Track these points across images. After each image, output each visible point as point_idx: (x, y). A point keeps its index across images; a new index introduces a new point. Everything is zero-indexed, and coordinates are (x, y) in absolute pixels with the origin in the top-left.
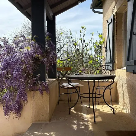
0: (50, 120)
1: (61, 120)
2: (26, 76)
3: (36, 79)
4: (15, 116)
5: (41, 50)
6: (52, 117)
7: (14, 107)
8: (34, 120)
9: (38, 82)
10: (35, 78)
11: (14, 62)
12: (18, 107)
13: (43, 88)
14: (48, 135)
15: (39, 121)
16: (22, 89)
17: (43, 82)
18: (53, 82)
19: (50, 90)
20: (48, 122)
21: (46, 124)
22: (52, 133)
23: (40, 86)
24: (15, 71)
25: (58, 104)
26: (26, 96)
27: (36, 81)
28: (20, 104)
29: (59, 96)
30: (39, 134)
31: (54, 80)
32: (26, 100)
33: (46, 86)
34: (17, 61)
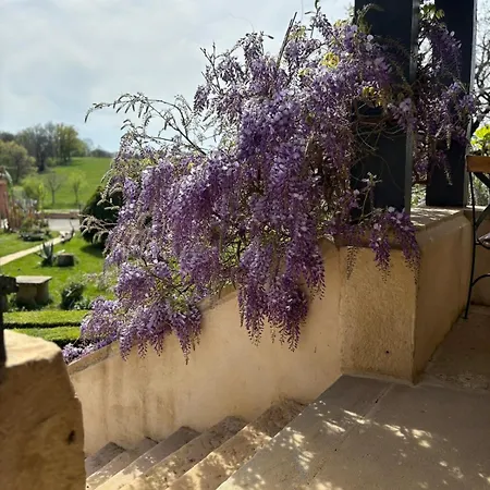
0: (418, 375)
1: (467, 385)
2: (320, 183)
3: (358, 196)
4: (279, 336)
5: (386, 61)
6: (431, 364)
7: (274, 301)
8: (351, 363)
9: (367, 210)
10: (357, 192)
11: (276, 125)
12: (292, 305)
13: (391, 238)
14: (399, 434)
15: (370, 370)
16: (302, 232)
17: (391, 209)
18: (444, 219)
19: (424, 249)
20: (409, 383)
21: (400, 389)
22: (417, 433)
23: (376, 226)
24: (279, 160)
25: (466, 318)
26: (321, 263)
27: (360, 203)
28: (300, 295)
29: (472, 284)
30: (362, 422)
31: (453, 212)
32: (317, 278)
33: (407, 228)
34: (286, 119)
